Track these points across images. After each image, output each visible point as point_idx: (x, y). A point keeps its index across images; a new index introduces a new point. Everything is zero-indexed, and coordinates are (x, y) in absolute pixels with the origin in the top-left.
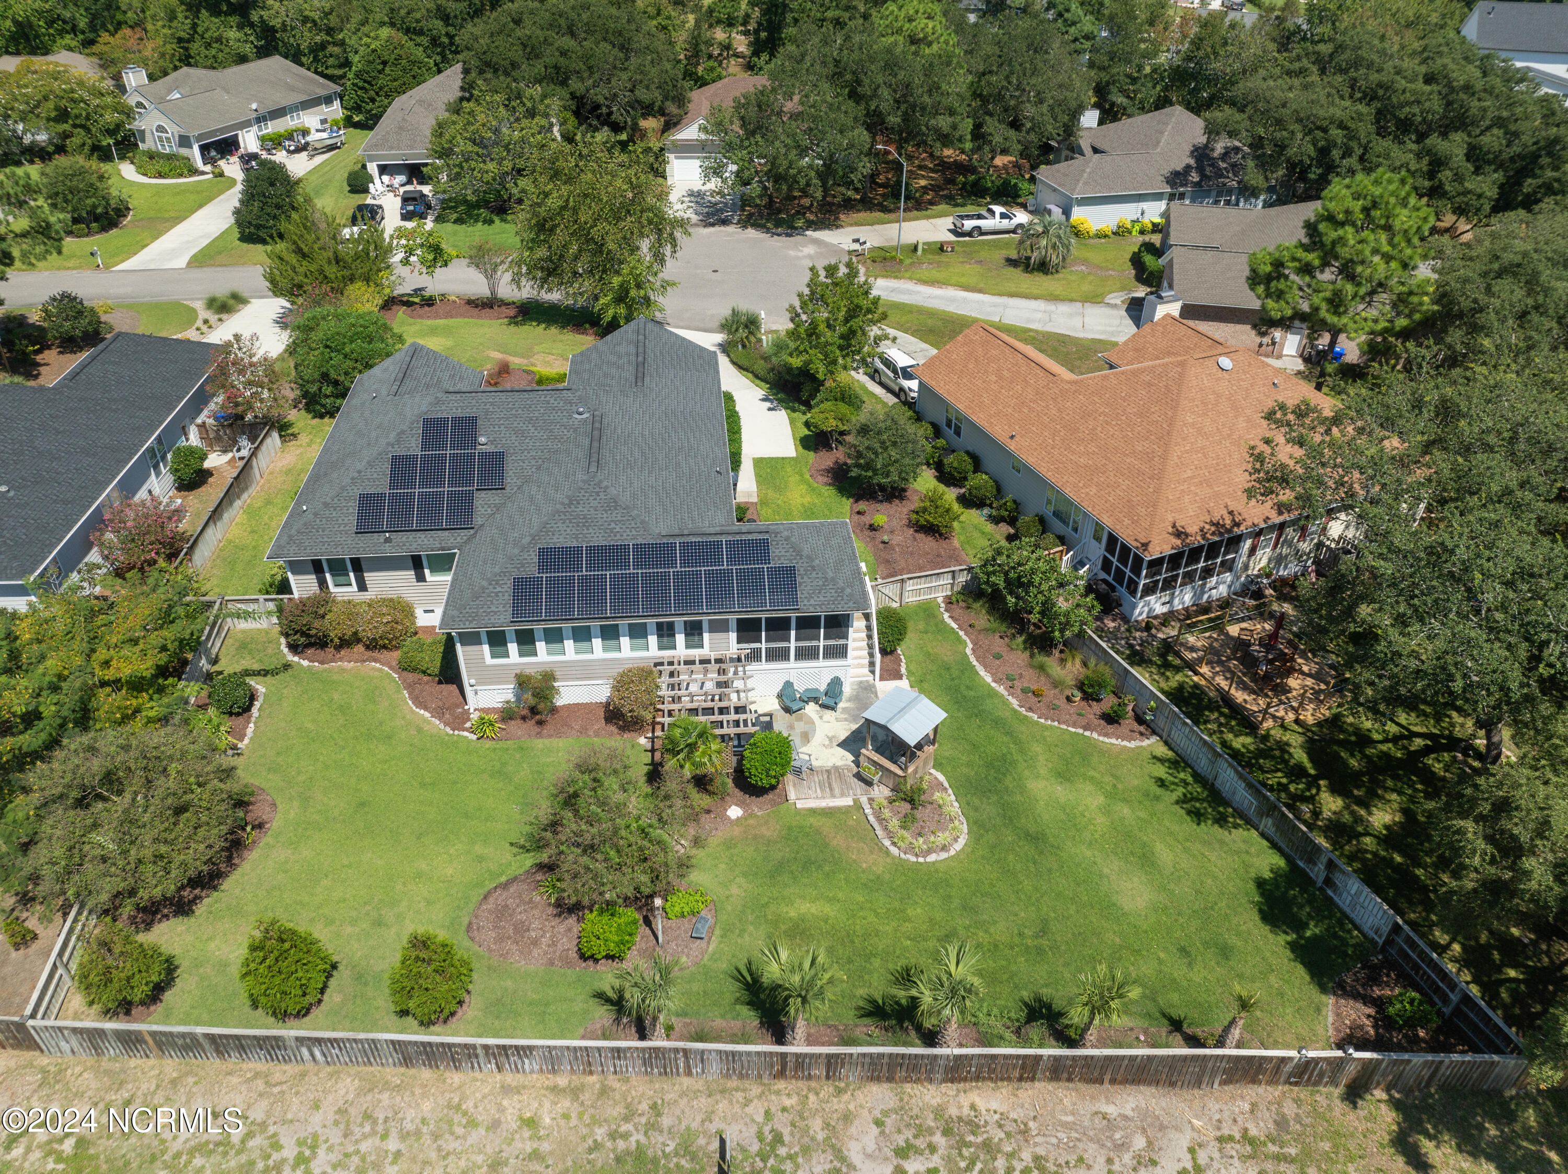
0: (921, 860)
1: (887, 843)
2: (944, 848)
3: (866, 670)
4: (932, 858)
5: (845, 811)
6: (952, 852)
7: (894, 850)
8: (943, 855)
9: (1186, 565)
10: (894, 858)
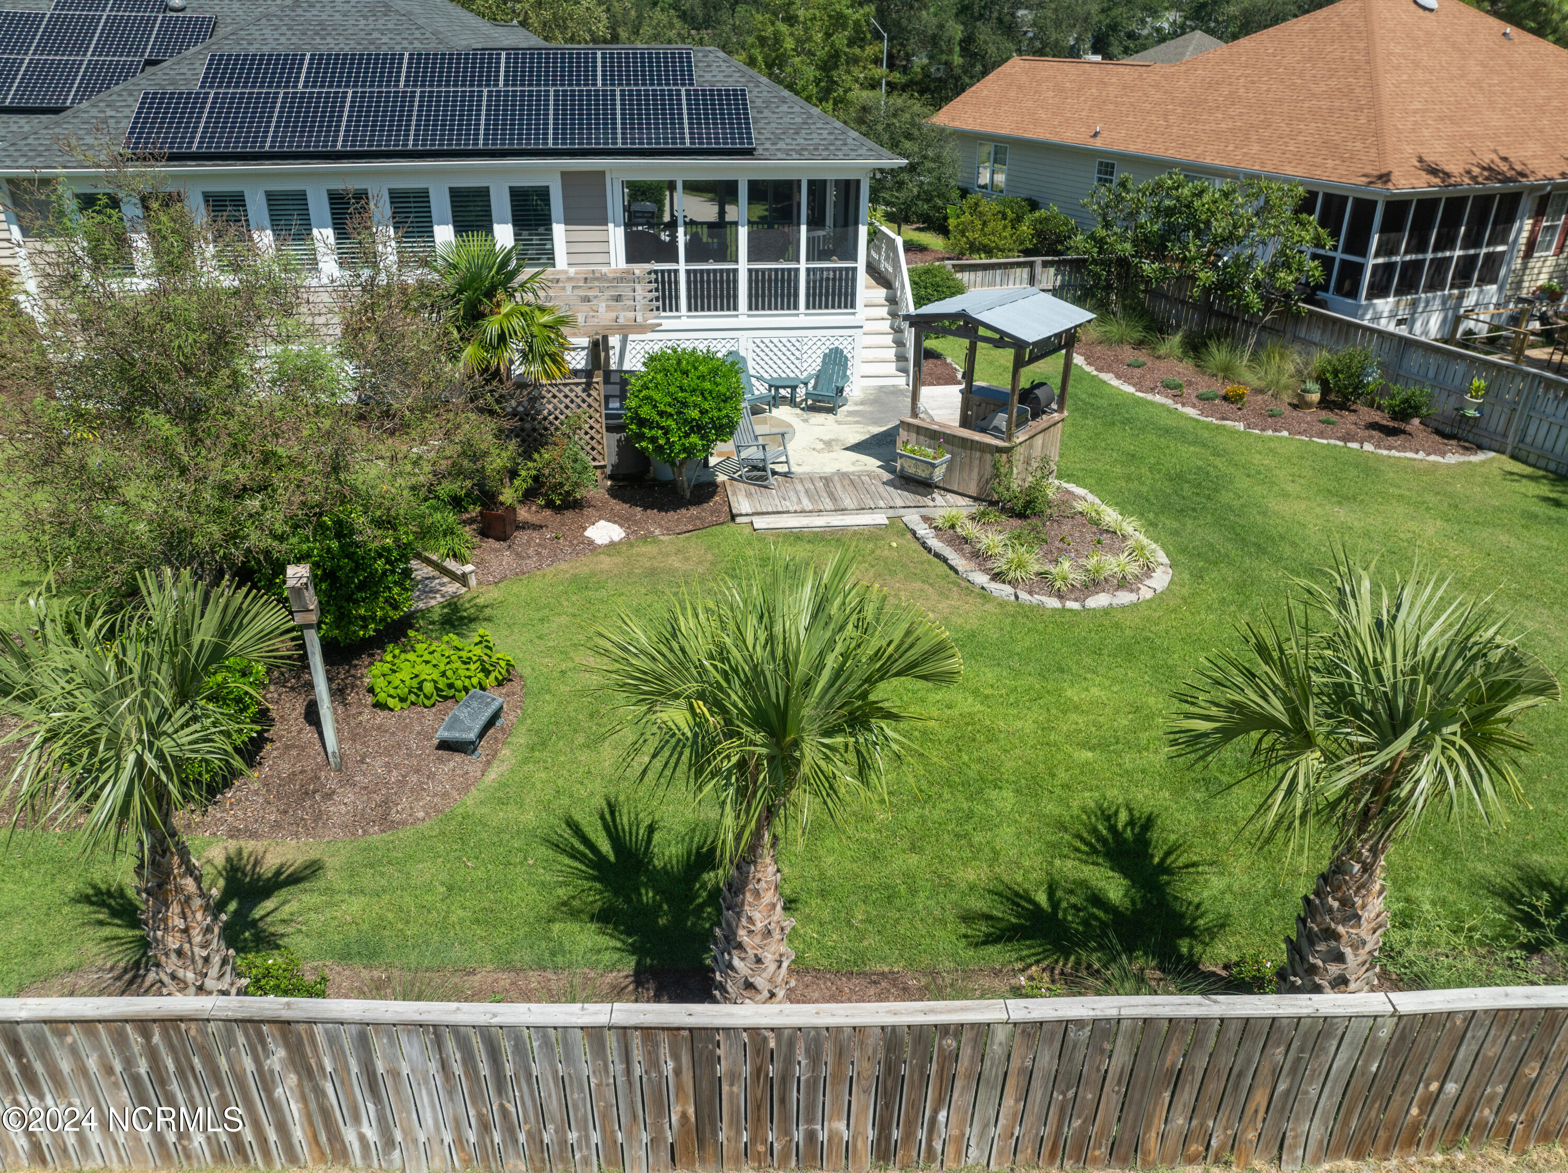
0: (1072, 605)
1: (981, 579)
2: (1123, 584)
3: (892, 368)
4: (1099, 601)
5: (874, 534)
6: (1146, 594)
7: (1003, 591)
8: (1125, 598)
9: (1435, 250)
10: (1002, 604)
